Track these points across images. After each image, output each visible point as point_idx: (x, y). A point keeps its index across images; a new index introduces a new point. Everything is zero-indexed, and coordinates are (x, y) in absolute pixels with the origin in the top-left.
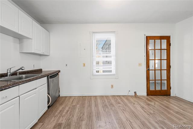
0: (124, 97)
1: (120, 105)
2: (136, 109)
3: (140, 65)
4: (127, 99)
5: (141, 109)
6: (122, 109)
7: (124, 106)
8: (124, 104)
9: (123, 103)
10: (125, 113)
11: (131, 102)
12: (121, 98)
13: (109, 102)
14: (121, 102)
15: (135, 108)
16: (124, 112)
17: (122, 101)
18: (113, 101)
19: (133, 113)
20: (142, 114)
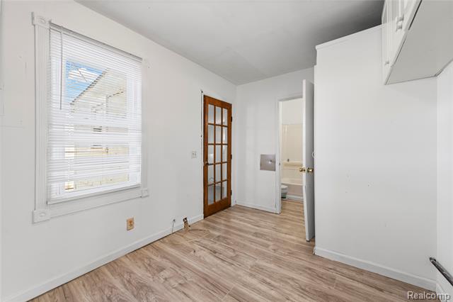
0: (164, 242)
1: (166, 274)
2: (205, 263)
3: (194, 154)
4: (174, 245)
5: (212, 257)
6: (176, 285)
7: (177, 269)
8: (173, 266)
9: (170, 265)
10: (190, 293)
11: (187, 251)
12: (158, 250)
13: (129, 282)
14: (165, 263)
15: (201, 261)
16: (186, 291)
17: (165, 257)
18: (140, 273)
19: (206, 280)
20: (223, 271)
